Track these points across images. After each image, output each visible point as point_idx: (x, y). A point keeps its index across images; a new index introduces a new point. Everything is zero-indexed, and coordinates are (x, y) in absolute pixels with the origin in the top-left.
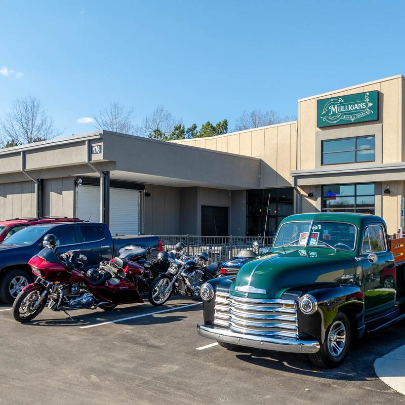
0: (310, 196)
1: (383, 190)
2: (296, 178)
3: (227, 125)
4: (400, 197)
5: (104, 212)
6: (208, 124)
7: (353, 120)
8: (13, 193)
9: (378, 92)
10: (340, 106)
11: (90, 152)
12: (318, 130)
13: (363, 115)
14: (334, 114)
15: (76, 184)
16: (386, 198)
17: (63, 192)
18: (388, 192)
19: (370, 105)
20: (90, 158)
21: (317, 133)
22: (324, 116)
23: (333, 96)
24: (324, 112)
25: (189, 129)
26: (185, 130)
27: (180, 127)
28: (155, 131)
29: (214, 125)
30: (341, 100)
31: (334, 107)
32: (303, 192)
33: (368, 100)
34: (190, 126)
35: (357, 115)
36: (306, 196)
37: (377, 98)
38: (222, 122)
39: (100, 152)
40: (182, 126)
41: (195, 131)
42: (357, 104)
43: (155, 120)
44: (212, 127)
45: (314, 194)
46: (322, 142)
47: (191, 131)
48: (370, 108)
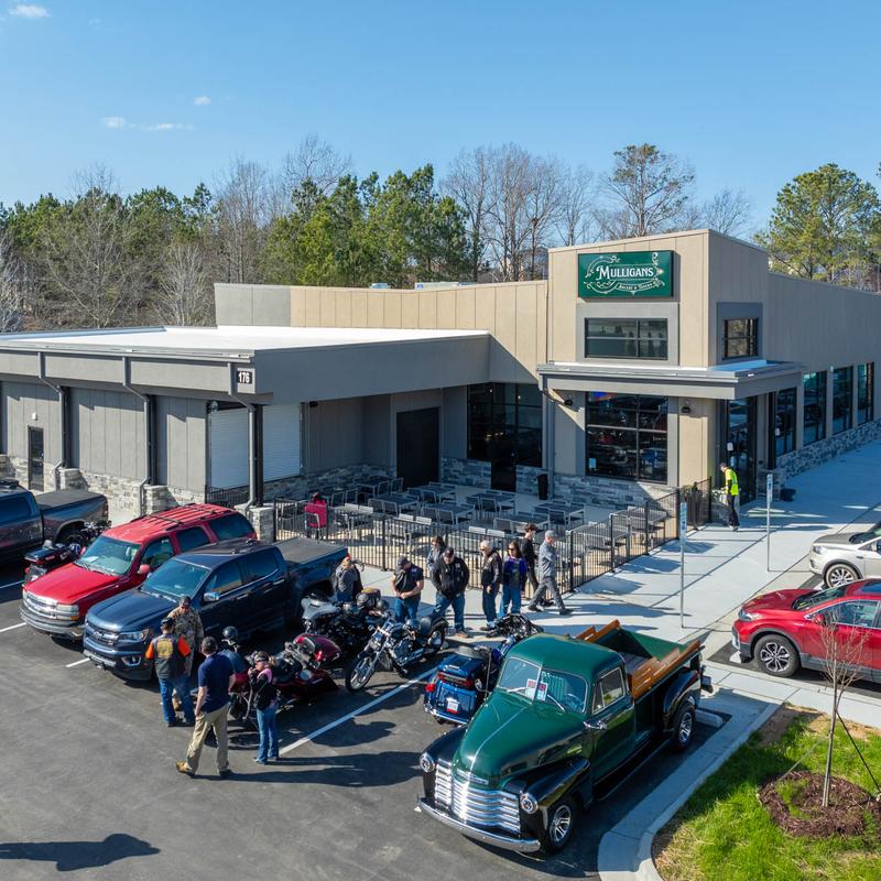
0: (568, 403)
1: (680, 408)
2: (545, 377)
3: (432, 174)
4: (705, 419)
5: (256, 463)
6: (400, 175)
7: (633, 292)
8: (105, 405)
9: (672, 253)
10: (614, 268)
11: (235, 379)
12: (580, 300)
13: (649, 286)
14: (605, 279)
15: (209, 410)
16: (684, 418)
17: (188, 419)
18: (687, 410)
19: (660, 272)
20: (234, 388)
21: (578, 305)
22: (589, 280)
23: (603, 250)
24: (589, 275)
25: (364, 182)
26: (359, 184)
27: (349, 180)
28: (304, 185)
29: (409, 176)
30: (614, 259)
31: (604, 269)
32: (556, 397)
33: (656, 264)
34: (366, 176)
35: (639, 285)
36: (561, 403)
37: (672, 261)
38: (423, 169)
39: (251, 382)
40: (353, 177)
41: (376, 186)
42: (641, 267)
43: (303, 160)
44: (406, 180)
45: (574, 401)
46: (587, 321)
47: (369, 184)
48: (660, 278)
